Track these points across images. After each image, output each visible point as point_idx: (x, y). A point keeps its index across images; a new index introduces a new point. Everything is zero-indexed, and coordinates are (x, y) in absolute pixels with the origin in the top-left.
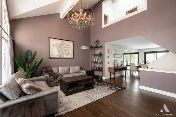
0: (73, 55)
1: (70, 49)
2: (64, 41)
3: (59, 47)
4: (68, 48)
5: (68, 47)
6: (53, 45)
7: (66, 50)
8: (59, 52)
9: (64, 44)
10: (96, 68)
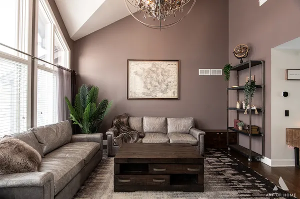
0: (177, 91)
1: (169, 80)
2: (157, 62)
3: (146, 77)
4: (165, 78)
5: (166, 74)
6: (136, 73)
7: (160, 81)
8: (146, 87)
9: (157, 69)
10: (240, 128)
